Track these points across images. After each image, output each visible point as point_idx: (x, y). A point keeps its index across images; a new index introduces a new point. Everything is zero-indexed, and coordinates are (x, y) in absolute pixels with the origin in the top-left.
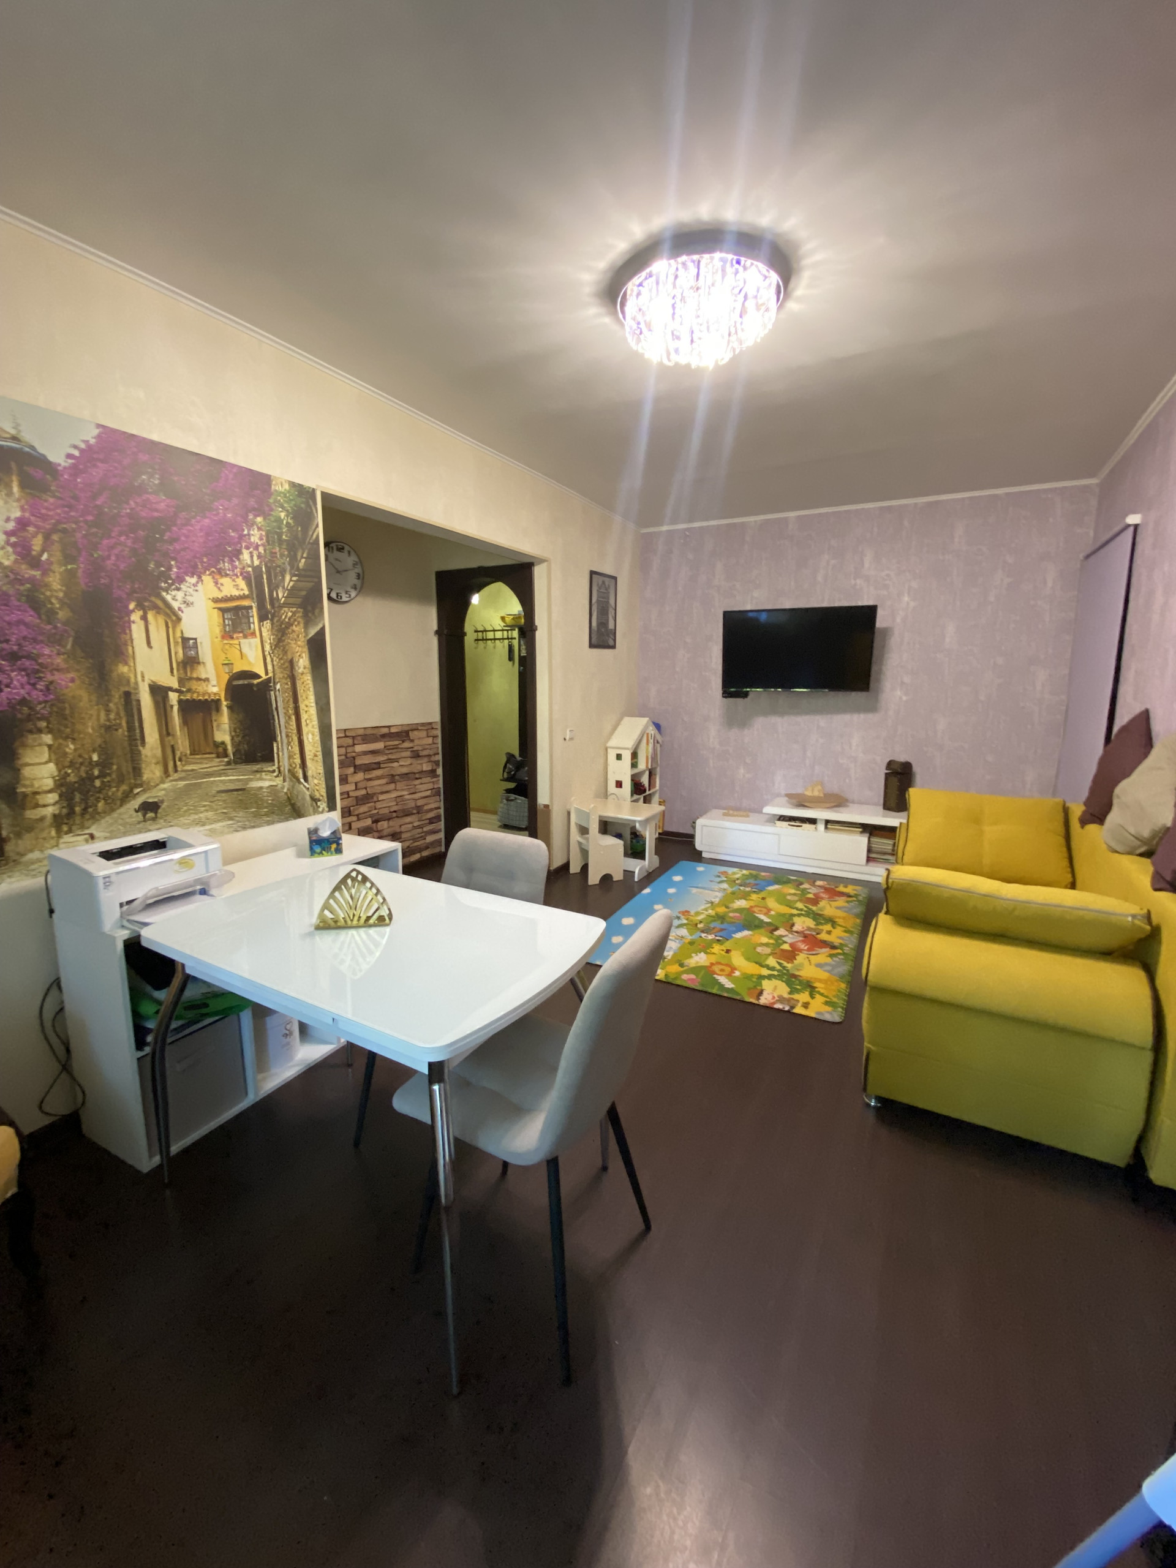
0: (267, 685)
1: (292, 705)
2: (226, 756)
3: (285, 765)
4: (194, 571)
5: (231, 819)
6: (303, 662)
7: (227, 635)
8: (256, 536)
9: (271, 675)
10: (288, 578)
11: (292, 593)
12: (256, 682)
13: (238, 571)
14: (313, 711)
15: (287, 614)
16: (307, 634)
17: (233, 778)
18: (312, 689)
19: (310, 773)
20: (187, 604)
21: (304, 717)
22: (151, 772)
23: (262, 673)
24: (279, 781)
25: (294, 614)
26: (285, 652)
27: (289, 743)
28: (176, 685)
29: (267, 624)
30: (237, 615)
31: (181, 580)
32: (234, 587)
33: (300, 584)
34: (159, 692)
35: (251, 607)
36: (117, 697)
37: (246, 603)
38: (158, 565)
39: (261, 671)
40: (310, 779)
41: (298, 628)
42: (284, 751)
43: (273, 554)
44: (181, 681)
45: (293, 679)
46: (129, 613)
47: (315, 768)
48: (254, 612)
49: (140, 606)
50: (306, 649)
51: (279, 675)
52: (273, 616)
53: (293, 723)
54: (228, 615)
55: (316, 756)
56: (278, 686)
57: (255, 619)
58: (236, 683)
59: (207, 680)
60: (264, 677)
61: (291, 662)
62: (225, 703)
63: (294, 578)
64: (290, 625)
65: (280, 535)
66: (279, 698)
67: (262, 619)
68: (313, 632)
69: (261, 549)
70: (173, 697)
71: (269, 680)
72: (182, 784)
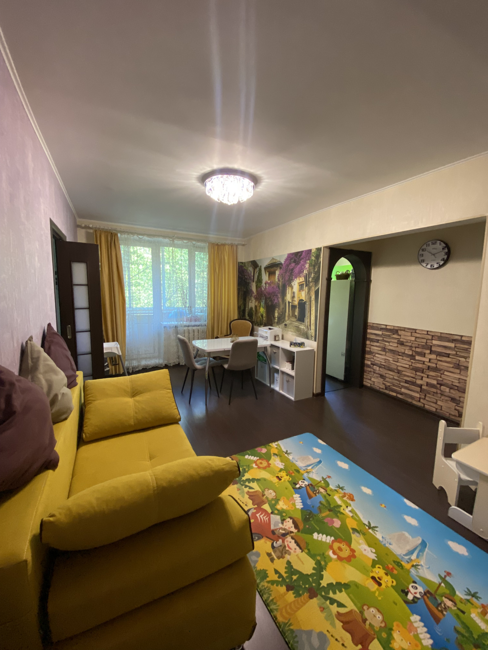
0: (305, 303)
1: (309, 309)
2: (296, 318)
3: (306, 325)
4: (296, 278)
5: (296, 333)
6: (313, 297)
7: (300, 291)
8: (307, 266)
9: (306, 300)
10: (312, 274)
11: (313, 278)
12: (303, 302)
13: (303, 275)
14: (314, 311)
15: (311, 284)
16: (315, 289)
17: (297, 324)
18: (314, 305)
19: (311, 328)
20: (294, 284)
21: (312, 312)
22: (287, 318)
23: (304, 300)
24: (305, 328)
25: (313, 284)
26: (310, 295)
27: (308, 319)
28: (291, 302)
29: (307, 287)
30: (302, 286)
31: (294, 280)
32: (302, 279)
33: (316, 276)
34: (289, 302)
35: (304, 284)
36: (284, 303)
37: (303, 283)
38: (292, 277)
39: (304, 299)
40: (311, 330)
41: (313, 288)
42: (307, 320)
43: (310, 269)
44: (292, 301)
45: (310, 301)
46: (287, 287)
47: (313, 327)
48: (305, 285)
49: (289, 286)
50: (314, 294)
51: (308, 301)
52: (308, 285)
53: (309, 314)
54: (300, 286)
55: (313, 324)
56: (307, 303)
57: (305, 287)
58: (300, 302)
59: (295, 301)
60: (305, 301)
61: (311, 297)
62: (297, 306)
63: (314, 274)
64: (311, 287)
65: (312, 264)
66: (307, 307)
67: (306, 286)
68: (316, 288)
69: (308, 269)
70: (291, 304)
71: (305, 302)
72: (290, 322)
